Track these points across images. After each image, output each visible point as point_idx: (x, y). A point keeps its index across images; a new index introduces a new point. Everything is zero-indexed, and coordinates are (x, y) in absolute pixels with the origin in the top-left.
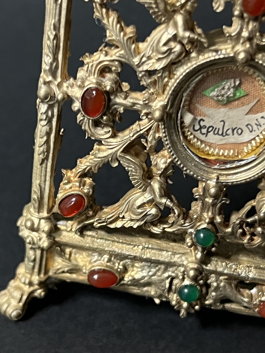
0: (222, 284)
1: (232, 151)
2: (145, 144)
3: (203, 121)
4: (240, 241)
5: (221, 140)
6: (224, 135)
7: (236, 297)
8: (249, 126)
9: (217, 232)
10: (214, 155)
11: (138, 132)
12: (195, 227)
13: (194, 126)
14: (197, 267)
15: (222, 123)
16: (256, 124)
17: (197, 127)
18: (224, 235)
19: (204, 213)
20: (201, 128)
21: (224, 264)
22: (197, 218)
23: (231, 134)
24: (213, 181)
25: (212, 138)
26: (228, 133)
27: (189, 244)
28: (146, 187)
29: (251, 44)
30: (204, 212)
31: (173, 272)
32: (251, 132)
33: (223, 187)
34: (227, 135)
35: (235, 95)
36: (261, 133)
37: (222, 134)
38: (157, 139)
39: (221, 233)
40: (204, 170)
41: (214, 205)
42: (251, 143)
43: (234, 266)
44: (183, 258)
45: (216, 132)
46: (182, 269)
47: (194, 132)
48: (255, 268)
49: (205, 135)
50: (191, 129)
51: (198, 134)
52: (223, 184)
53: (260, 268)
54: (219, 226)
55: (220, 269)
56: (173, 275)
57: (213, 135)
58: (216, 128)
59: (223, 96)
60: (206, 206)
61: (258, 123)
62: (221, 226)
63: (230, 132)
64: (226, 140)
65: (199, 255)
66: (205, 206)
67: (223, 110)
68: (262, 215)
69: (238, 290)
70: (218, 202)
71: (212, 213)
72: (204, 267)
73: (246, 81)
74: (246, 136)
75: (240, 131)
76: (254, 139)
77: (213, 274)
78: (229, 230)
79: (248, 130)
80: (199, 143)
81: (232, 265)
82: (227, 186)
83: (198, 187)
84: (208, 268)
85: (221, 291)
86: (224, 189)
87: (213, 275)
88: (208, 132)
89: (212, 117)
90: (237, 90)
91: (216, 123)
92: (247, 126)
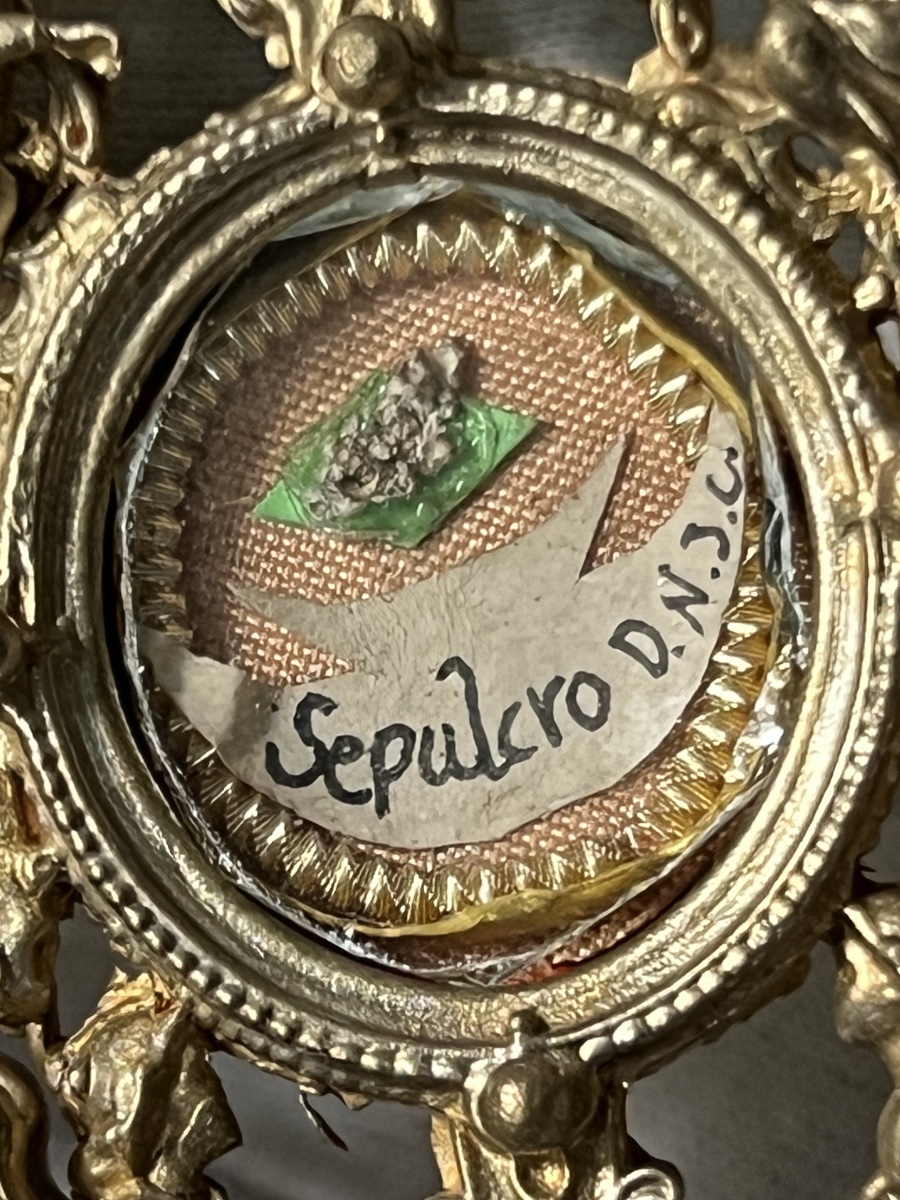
3: (329, 707)
5: (491, 802)
6: (499, 761)
8: (633, 638)
13: (272, 751)
15: (455, 679)
16: (674, 603)
17: (297, 758)
20: (326, 761)
23: (542, 740)
25: (424, 812)
26: (516, 738)
32: (659, 669)
34: (515, 755)
35: (459, 446)
36: (724, 636)
37: (483, 765)
38: (38, 883)
42: (691, 740)
45: (438, 765)
47: (284, 794)
49: (373, 801)
50: (260, 778)
51: (314, 801)
57: (428, 787)
58: (428, 733)
59: (383, 470)
61: (678, 591)
63: (526, 729)
64: (525, 798)
74: (644, 713)
75: (588, 698)
76: (700, 702)
79: (638, 667)
80: (345, 865)
82: (607, 1055)
88: (383, 778)
89: (372, 662)
90: (460, 412)
91: (418, 696)
92: (617, 641)
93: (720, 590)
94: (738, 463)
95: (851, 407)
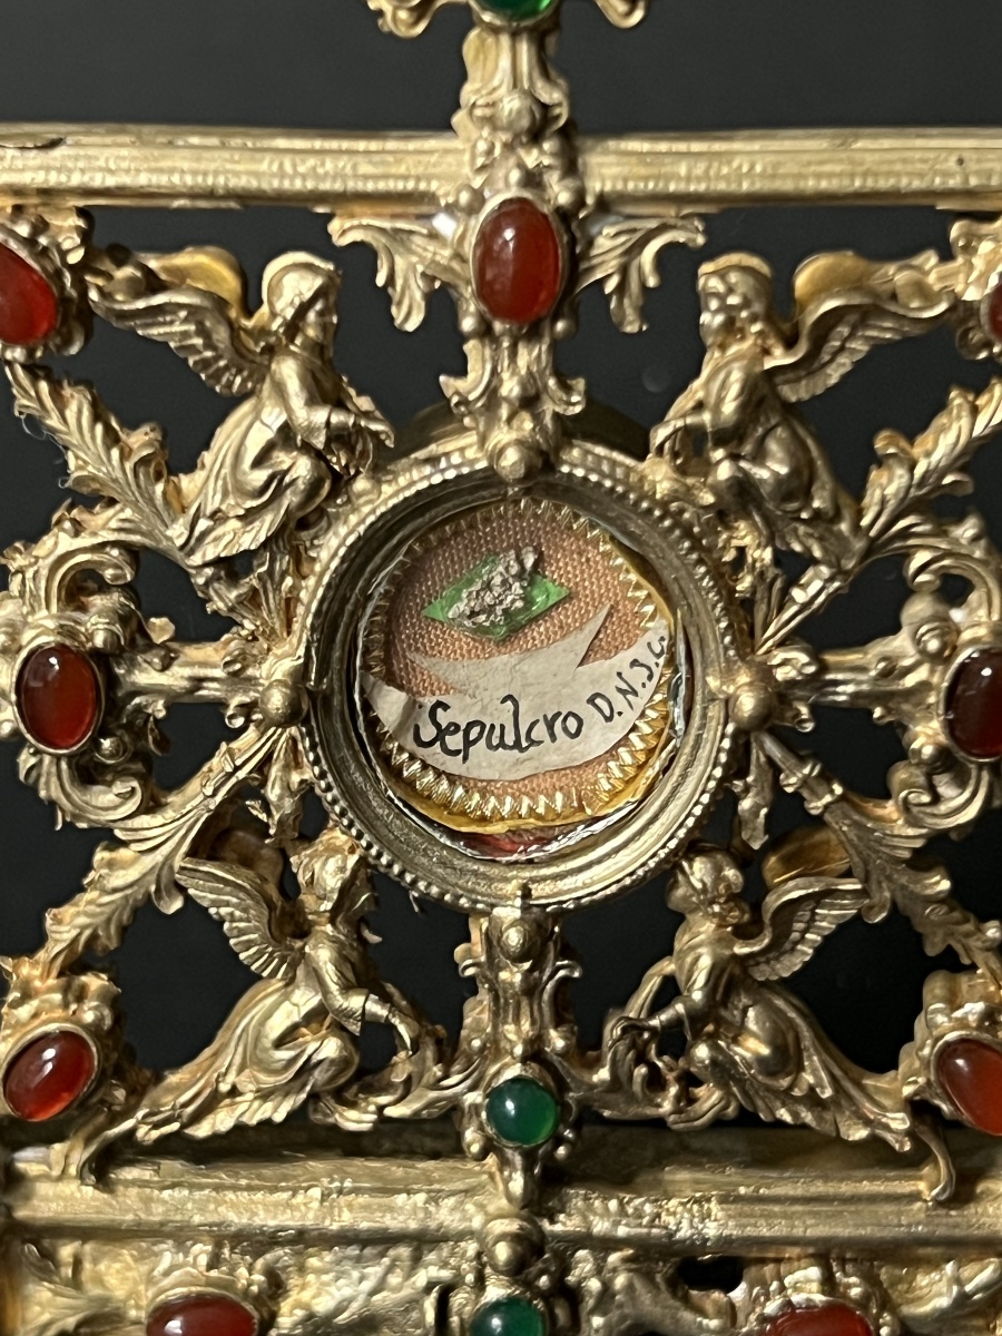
0: (620, 1281)
1: (559, 797)
2: (263, 817)
3: (446, 707)
4: (650, 1111)
5: (518, 762)
6: (524, 744)
7: (677, 1321)
8: (599, 701)
9: (563, 1087)
10: (503, 819)
11: (229, 776)
12: (484, 1083)
13: (417, 729)
14: (521, 1228)
15: (509, 703)
16: (619, 690)
17: (428, 732)
18: (588, 1094)
19: (507, 1027)
20: (442, 734)
21: (613, 1205)
22: (483, 1048)
23: (547, 739)
24: (512, 906)
25: (485, 762)
26: (534, 735)
27: (475, 1148)
28: (293, 967)
29: (537, 418)
30: (505, 1022)
31: (444, 1265)
32: (609, 719)
33: (550, 921)
34: (533, 743)
35: (528, 600)
36: (643, 715)
37: (517, 745)
38: (299, 791)
39: (578, 1089)
40: (475, 873)
41: (531, 989)
42: (616, 757)
43: (648, 1208)
44: (470, 1207)
45: (495, 742)
46: (471, 1248)
47: (421, 752)
48: (723, 1200)
49: (461, 755)
50: (410, 744)
51: (435, 755)
52: (548, 910)
53: (739, 1199)
54: (565, 1064)
55: (600, 1226)
56: (446, 1274)
57: (489, 752)
58: (493, 727)
59: (490, 610)
60: (506, 1003)
61: (625, 687)
62: (571, 1064)
63: (540, 732)
64: (534, 763)
65: (517, 1184)
66: (502, 1001)
67: (503, 660)
68: (697, 996)
69: (680, 1294)
70: (545, 978)
71: (533, 1023)
72: (546, 1225)
73: (556, 552)
74: (599, 737)
75: (572, 724)
76: (624, 741)
77: (583, 1248)
78: (603, 1074)
79: (598, 715)
80: (445, 784)
81: (643, 1204)
82: (561, 914)
83: (468, 939)
84: (558, 1228)
85: (621, 1306)
86: (557, 929)
87: (581, 1253)
88: (468, 743)
89: (470, 692)
90: (532, 583)
91: (490, 710)
92: (591, 701)
93: (645, 694)
94: (665, 643)
95: (726, 649)
